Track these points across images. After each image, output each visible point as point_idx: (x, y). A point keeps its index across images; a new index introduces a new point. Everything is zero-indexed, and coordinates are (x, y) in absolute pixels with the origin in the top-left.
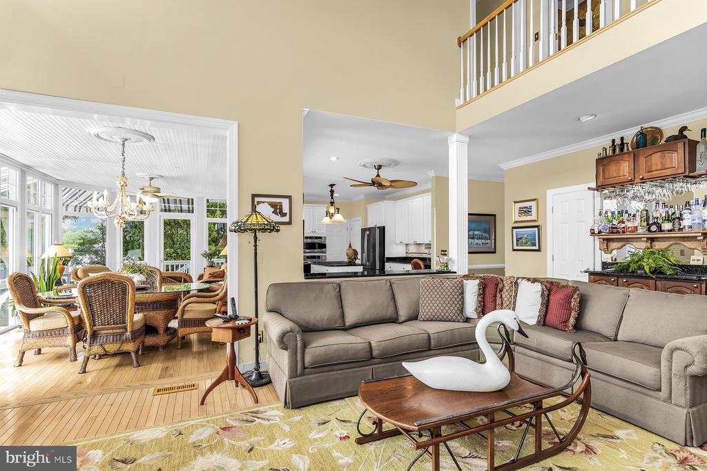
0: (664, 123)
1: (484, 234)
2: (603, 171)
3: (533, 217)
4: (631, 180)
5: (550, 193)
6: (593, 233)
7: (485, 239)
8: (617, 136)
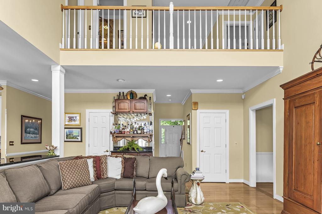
0: (138, 91)
1: (35, 131)
2: (118, 105)
3: (77, 122)
4: (129, 112)
5: (88, 111)
6: (111, 133)
7: (36, 134)
8: (121, 91)
